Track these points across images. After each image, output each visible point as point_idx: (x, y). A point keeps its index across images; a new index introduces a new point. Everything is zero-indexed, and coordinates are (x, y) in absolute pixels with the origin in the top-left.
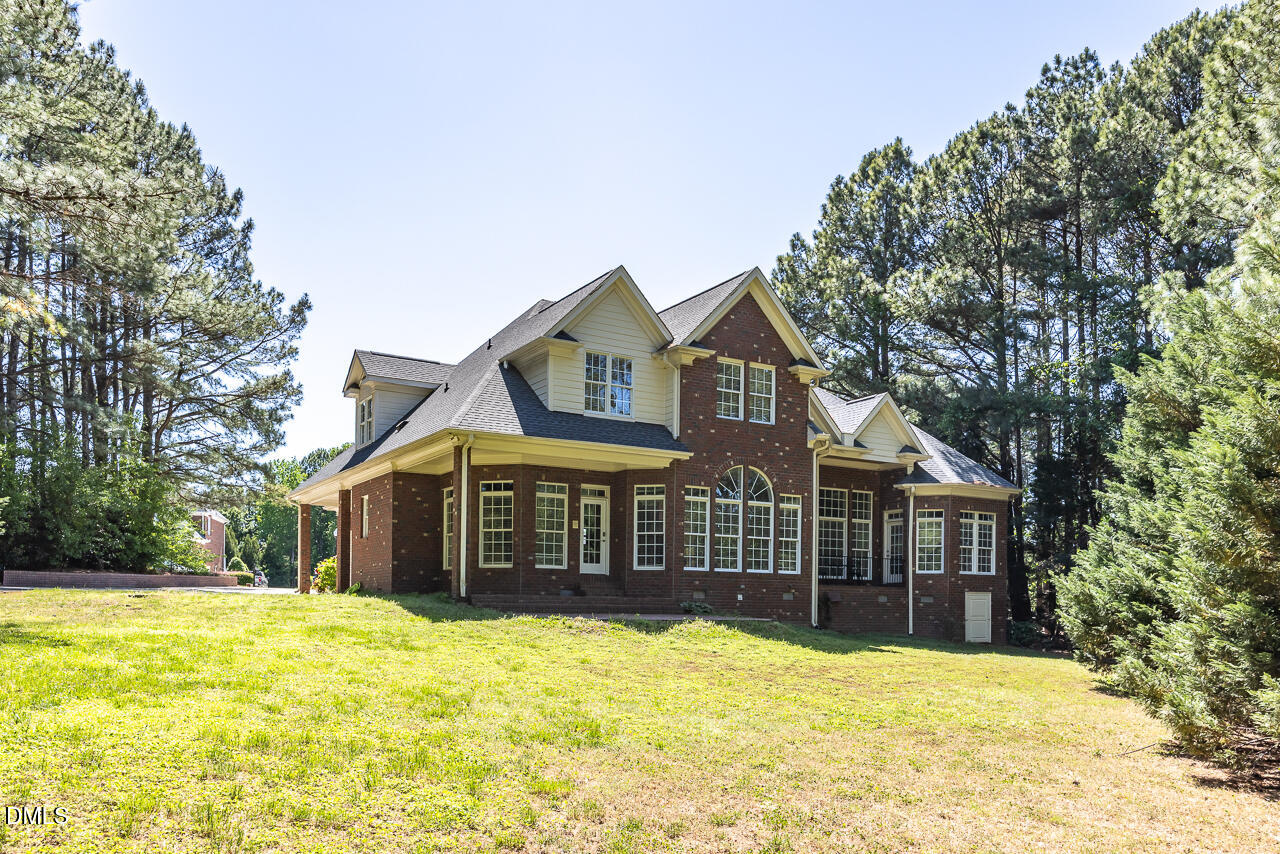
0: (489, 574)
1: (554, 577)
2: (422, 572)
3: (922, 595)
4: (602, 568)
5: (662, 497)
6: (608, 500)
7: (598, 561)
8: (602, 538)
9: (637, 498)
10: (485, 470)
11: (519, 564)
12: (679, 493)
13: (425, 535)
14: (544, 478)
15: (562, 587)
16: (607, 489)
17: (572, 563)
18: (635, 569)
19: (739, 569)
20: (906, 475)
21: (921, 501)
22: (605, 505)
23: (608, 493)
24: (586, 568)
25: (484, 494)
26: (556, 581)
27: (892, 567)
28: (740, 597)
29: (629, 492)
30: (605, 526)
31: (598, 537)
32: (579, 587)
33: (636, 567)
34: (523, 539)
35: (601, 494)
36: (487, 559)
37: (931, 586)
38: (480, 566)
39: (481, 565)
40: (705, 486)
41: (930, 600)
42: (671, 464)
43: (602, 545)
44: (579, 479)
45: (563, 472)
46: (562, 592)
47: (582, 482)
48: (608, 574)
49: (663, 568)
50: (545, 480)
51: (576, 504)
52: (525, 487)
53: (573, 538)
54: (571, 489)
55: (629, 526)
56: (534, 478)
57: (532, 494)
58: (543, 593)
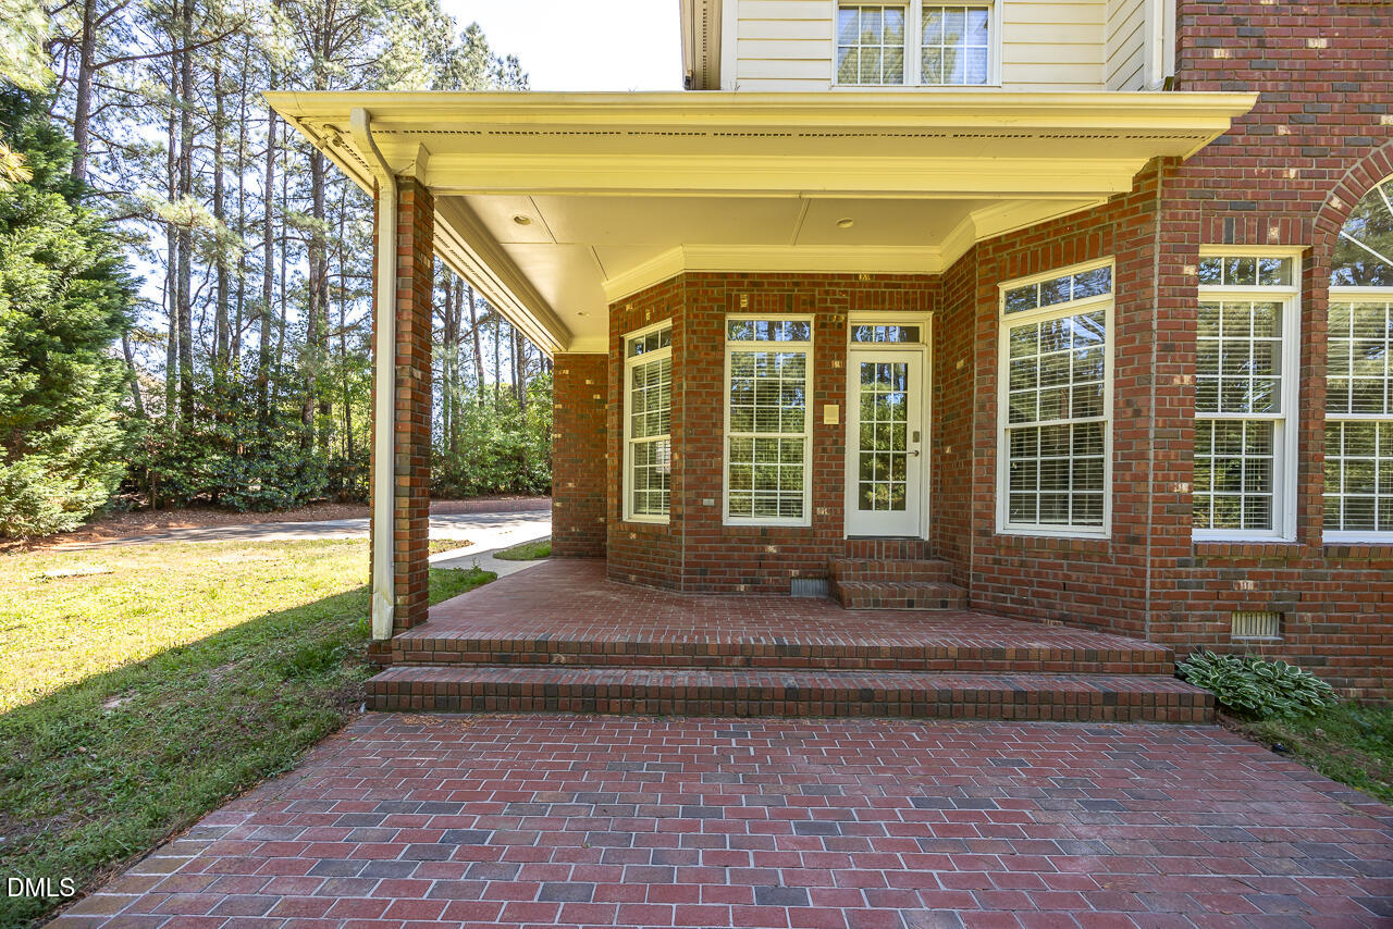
0: (633, 536)
1: (771, 549)
4: (914, 521)
5: (1103, 301)
6: (928, 351)
7: (899, 505)
8: (912, 446)
9: (1008, 323)
10: (628, 307)
11: (679, 517)
12: (1172, 276)
14: (744, 303)
15: (794, 572)
16: (923, 320)
17: (823, 511)
18: (999, 530)
22: (919, 362)
23: (926, 333)
24: (859, 523)
25: (630, 364)
26: (777, 557)
29: (979, 310)
30: (920, 418)
31: (901, 445)
33: (1004, 525)
34: (689, 456)
35: (910, 334)
38: (625, 518)
39: (629, 515)
40: (1283, 241)
42: (1139, 179)
43: (912, 463)
44: (845, 301)
45: (796, 284)
46: (796, 584)
47: (853, 308)
48: (927, 538)
49: (1103, 531)
50: (750, 309)
51: (837, 364)
52: (694, 332)
53: (824, 450)
54: (821, 326)
55: (982, 408)
56: (720, 308)
57: (714, 348)
58: (742, 587)
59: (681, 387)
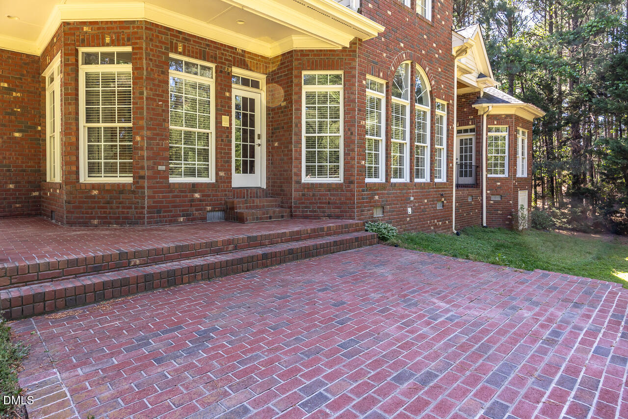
0: (95, 192)
1: (197, 195)
2: (11, 186)
3: (492, 195)
4: (258, 179)
5: (339, 88)
6: (264, 94)
7: (252, 171)
8: (257, 141)
9: (306, 89)
10: (85, 29)
11: (142, 177)
12: (361, 83)
13: (17, 135)
14: (180, 49)
15: (209, 208)
16: (262, 78)
17: (222, 174)
18: (303, 181)
19: (406, 179)
20: (479, 98)
21: (492, 118)
22: (260, 99)
23: (263, 84)
24: (239, 180)
25: (84, 69)
26: (200, 200)
27: (461, 172)
28: (410, 210)
29: (295, 81)
30: (261, 127)
31: (253, 140)
32: (232, 208)
33: (306, 179)
34: (149, 138)
35: (255, 84)
36: (93, 169)
37: (500, 187)
38: (82, 180)
39: (84, 178)
40: (383, 78)
41: (498, 198)
42: (352, 43)
43: (257, 150)
44: (230, 61)
45: (207, 45)
46: (210, 215)
47: (234, 66)
48: (265, 188)
49: (339, 179)
50: (183, 53)
51: (227, 94)
52: (151, 60)
53: (222, 140)
54: (219, 72)
55: (296, 126)
56: (166, 49)
57: (163, 73)
58: (182, 219)
59: (142, 93)
